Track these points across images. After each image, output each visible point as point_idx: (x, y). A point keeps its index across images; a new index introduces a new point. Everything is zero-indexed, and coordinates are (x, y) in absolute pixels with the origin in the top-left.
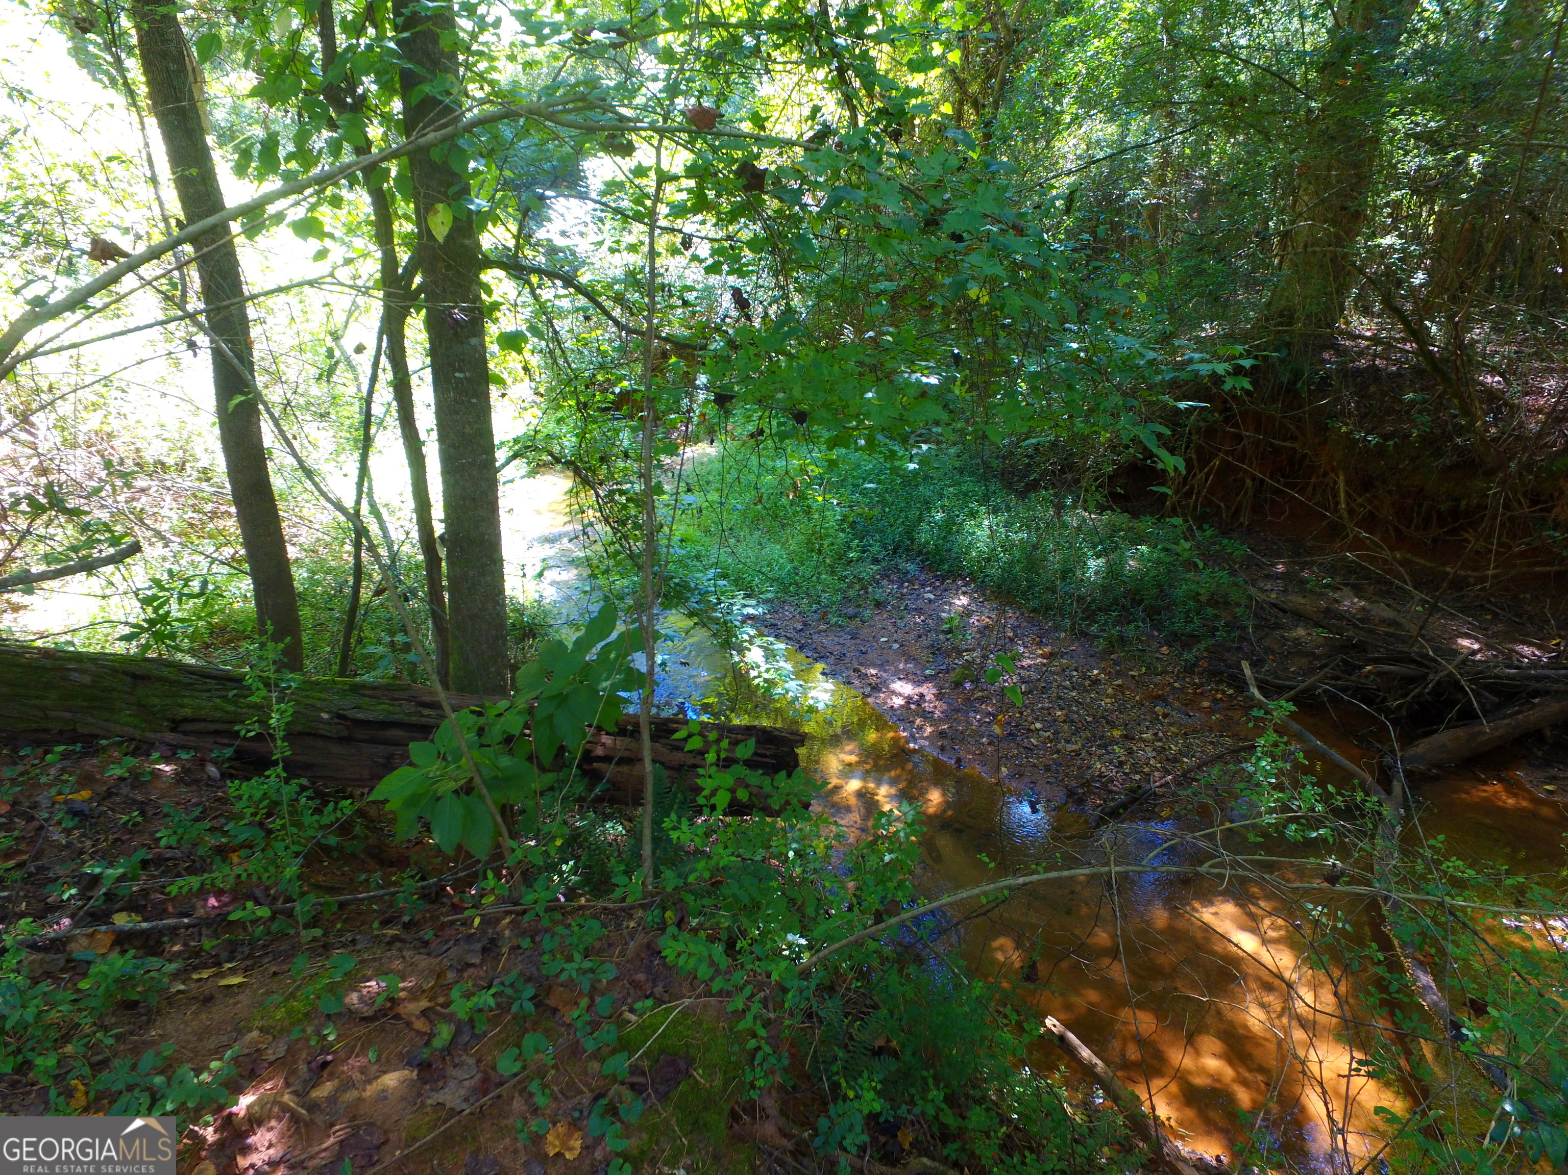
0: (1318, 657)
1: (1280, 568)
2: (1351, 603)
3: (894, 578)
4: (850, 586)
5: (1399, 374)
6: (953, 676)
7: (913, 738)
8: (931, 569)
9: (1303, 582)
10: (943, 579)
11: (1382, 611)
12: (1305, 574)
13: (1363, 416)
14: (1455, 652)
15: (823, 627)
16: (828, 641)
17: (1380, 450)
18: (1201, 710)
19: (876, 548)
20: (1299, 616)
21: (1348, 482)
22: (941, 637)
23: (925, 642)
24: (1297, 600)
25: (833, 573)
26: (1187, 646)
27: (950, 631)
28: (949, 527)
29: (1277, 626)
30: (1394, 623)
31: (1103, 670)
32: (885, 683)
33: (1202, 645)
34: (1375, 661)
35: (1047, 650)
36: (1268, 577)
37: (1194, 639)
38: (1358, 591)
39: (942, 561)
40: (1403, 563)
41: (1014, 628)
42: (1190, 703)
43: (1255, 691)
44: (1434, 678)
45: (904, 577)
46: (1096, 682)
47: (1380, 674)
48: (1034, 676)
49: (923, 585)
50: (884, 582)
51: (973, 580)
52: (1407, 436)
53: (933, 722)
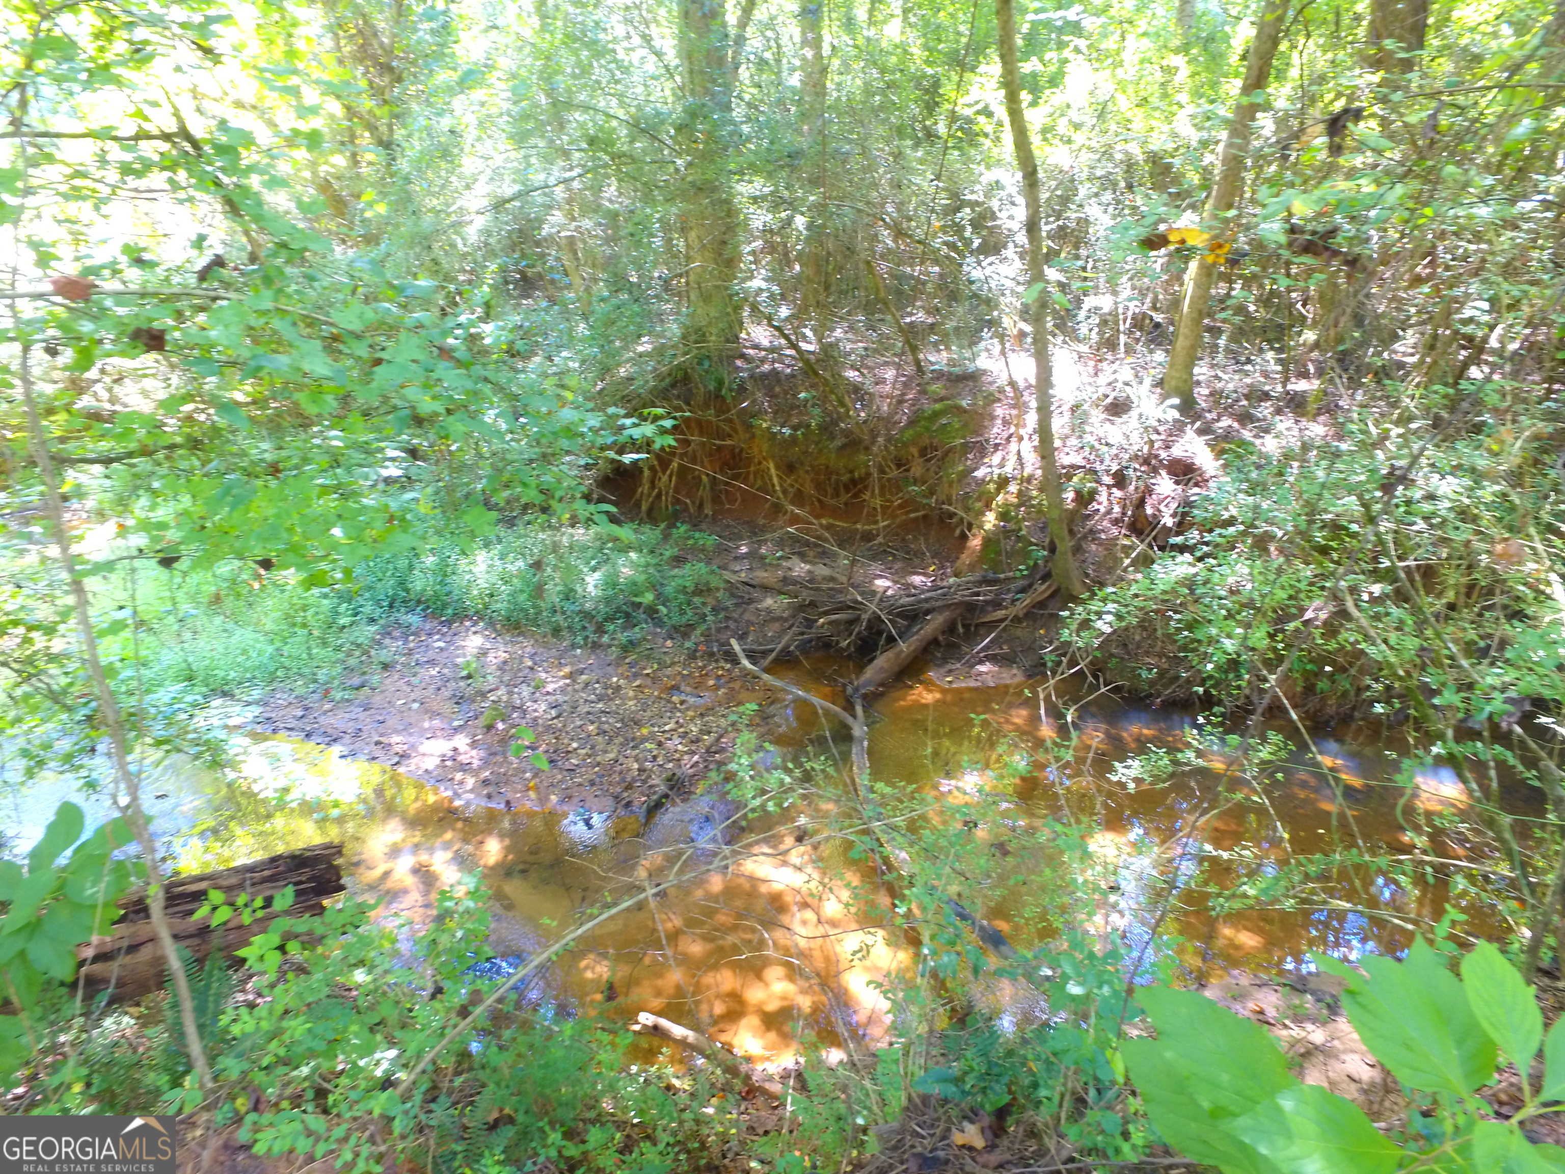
0: (785, 620)
1: (744, 549)
2: (800, 569)
3: (396, 633)
4: (349, 654)
5: (793, 376)
6: (483, 721)
7: (457, 795)
8: (434, 615)
9: (763, 558)
10: (449, 623)
11: (822, 571)
12: (763, 551)
13: (776, 413)
14: (874, 593)
15: (327, 706)
16: (337, 721)
17: (793, 440)
18: (708, 688)
19: (368, 609)
20: (766, 589)
21: (777, 468)
22: (462, 684)
23: (446, 693)
24: (762, 575)
25: (325, 644)
26: (686, 636)
27: (469, 677)
28: (444, 571)
29: (751, 601)
30: (832, 579)
31: (621, 676)
32: (413, 747)
33: (698, 632)
34: (826, 613)
35: (567, 670)
36: (736, 558)
37: (690, 627)
38: (803, 557)
39: (445, 606)
40: (828, 528)
41: (532, 656)
42: (698, 686)
43: (746, 663)
44: (865, 617)
45: (407, 632)
46: (618, 688)
47: (830, 623)
48: (560, 698)
49: (430, 635)
50: (387, 641)
51: (481, 619)
52: (808, 426)
53: (475, 773)
